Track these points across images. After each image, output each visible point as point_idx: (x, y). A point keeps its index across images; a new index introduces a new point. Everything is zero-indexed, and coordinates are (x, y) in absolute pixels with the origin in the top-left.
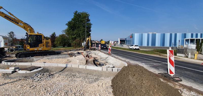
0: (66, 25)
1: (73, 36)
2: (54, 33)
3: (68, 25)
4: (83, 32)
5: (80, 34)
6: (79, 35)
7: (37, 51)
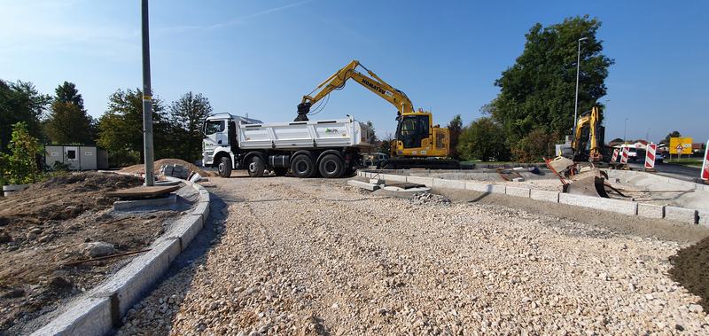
0: (496, 84)
1: (519, 122)
2: (459, 118)
3: (501, 86)
4: (565, 100)
5: (547, 110)
6: (545, 116)
7: (416, 156)
